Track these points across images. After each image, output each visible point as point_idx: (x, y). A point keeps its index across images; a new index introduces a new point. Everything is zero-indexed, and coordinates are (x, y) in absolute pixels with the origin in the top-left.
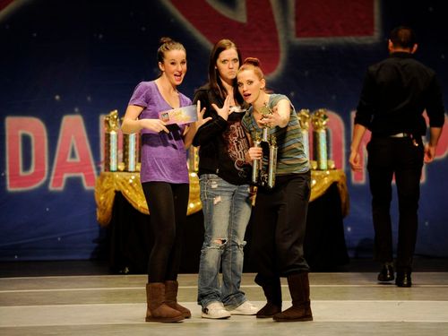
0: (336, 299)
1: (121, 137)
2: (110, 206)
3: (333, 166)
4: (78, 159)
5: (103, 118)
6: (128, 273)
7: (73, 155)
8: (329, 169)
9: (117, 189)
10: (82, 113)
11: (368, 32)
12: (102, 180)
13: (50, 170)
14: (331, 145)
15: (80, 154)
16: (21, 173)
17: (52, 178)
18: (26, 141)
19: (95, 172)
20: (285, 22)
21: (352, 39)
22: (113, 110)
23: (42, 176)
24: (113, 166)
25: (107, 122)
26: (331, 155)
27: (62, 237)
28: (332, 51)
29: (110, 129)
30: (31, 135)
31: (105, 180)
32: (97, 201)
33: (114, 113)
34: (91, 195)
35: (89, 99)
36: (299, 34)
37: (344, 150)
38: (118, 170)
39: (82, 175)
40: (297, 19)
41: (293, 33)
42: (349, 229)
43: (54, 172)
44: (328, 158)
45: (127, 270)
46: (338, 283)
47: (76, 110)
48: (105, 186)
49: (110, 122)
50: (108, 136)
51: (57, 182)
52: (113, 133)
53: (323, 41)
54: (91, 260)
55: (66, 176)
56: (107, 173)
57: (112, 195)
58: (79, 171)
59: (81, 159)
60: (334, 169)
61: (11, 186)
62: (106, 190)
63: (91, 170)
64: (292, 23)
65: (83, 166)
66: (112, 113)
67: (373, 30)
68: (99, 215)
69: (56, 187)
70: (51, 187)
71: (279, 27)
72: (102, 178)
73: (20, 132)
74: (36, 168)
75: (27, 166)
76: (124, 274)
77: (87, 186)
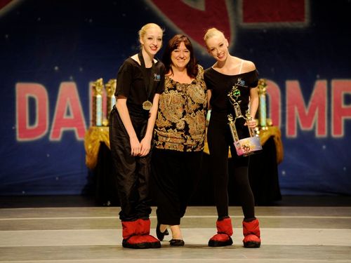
0: (271, 227)
1: (105, 99)
2: (96, 153)
3: (271, 123)
4: (72, 117)
5: (92, 84)
6: (110, 206)
7: (68, 113)
8: (268, 125)
9: (102, 140)
10: (76, 80)
11: (300, 18)
12: (90, 133)
13: (50, 125)
14: (270, 106)
15: (74, 113)
16: (28, 127)
17: (52, 131)
18: (32, 102)
19: (85, 127)
20: (235, 10)
21: (287, 24)
22: (99, 78)
23: (44, 129)
24: (99, 122)
25: (94, 88)
26: (270, 115)
27: (59, 177)
28: (271, 33)
29: (96, 93)
30: (36, 97)
31: (92, 133)
32: (86, 149)
33: (101, 81)
34: (82, 144)
35: (81, 69)
36: (246, 20)
37: (280, 111)
38: (103, 126)
39: (75, 129)
40: (245, 8)
41: (241, 19)
42: (284, 173)
43: (53, 126)
44: (267, 117)
45: (109, 203)
46: (273, 214)
47: (71, 78)
48: (92, 138)
49: (97, 88)
50: (95, 99)
51: (56, 134)
52: (99, 96)
53: (265, 25)
54: (82, 195)
55: (62, 129)
56: (94, 128)
57: (98, 145)
58: (72, 126)
59: (75, 116)
60: (272, 125)
61: (20, 137)
62: (93, 141)
63: (82, 125)
64: (241, 11)
65: (76, 122)
66: (98, 81)
67: (304, 17)
68: (88, 160)
69: (55, 138)
70: (51, 138)
71: (231, 14)
72: (90, 131)
73: (27, 96)
74: (39, 123)
75: (32, 121)
76: (107, 206)
77: (79, 138)
